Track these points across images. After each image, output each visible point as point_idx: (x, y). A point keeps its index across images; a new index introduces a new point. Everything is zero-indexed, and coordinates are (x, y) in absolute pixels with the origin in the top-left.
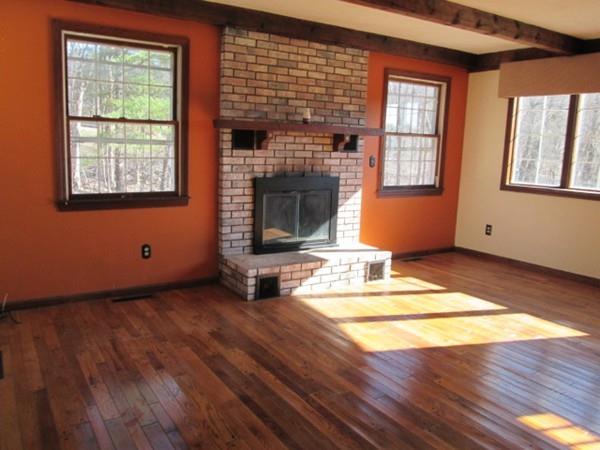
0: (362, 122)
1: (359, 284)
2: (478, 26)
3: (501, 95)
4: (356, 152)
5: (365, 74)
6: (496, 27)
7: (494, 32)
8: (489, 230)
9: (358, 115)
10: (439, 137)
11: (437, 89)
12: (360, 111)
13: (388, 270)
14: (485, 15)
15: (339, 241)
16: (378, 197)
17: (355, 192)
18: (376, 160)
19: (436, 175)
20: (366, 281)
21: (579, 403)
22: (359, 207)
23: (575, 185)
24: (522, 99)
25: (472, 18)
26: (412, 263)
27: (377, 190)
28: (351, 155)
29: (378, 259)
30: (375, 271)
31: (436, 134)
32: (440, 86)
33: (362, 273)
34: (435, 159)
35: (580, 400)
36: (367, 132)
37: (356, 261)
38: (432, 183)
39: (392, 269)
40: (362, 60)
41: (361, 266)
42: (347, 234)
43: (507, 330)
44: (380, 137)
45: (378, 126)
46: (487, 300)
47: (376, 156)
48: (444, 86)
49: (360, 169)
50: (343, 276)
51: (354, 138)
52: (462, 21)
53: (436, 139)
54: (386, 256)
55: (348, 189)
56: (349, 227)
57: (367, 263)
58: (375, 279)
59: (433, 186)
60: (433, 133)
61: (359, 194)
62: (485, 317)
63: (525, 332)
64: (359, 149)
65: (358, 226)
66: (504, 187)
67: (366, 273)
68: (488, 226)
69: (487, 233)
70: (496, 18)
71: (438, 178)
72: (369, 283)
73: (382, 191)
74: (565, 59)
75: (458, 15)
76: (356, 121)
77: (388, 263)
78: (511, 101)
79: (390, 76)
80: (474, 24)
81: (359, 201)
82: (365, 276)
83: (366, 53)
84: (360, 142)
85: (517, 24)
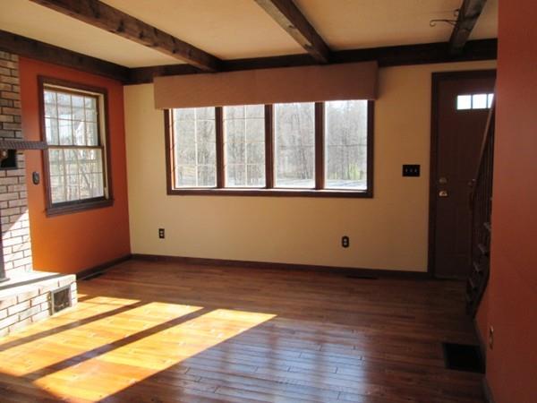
0: (18, 134)
1: (43, 320)
2: (141, 37)
3: (157, 107)
4: (16, 168)
5: (16, 80)
6: (156, 40)
7: (155, 45)
8: (162, 234)
9: (14, 127)
10: (103, 148)
11: (95, 100)
12: (14, 122)
13: (74, 295)
14: (147, 27)
15: (8, 274)
16: (47, 216)
17: (21, 214)
18: (41, 176)
19: (105, 186)
20: (51, 314)
21: (303, 387)
22: (28, 231)
23: (230, 184)
24: (175, 110)
25: (136, 28)
26: (94, 279)
27: (46, 210)
28: (10, 172)
29: (61, 286)
30: (60, 299)
31: (99, 145)
32: (97, 97)
33: (46, 306)
34: (101, 170)
35: (302, 383)
36: (26, 146)
37: (37, 293)
38: (102, 195)
39: (78, 293)
40: (10, 65)
41: (44, 298)
42: (17, 264)
43: (213, 331)
44: (42, 152)
45: (38, 139)
46: (181, 303)
47: (39, 172)
48: (102, 97)
49: (24, 188)
50: (24, 315)
51: (12, 153)
52: (126, 30)
53: (100, 151)
54: (70, 280)
55: (11, 212)
56: (20, 255)
57: (50, 293)
58: (62, 308)
59: (103, 198)
60: (97, 144)
61: (26, 216)
62: (188, 322)
63: (228, 328)
64: (19, 165)
65: (29, 253)
66: (170, 192)
67: (50, 305)
68: (160, 230)
69: (161, 237)
70: (156, 31)
71: (107, 189)
72: (56, 315)
73: (51, 209)
74: (210, 75)
75: (122, 23)
76: (11, 134)
77: (74, 287)
78: (166, 113)
79: (45, 85)
80: (138, 35)
81: (27, 224)
82: (50, 309)
83: (15, 57)
84: (20, 158)
85: (174, 39)
